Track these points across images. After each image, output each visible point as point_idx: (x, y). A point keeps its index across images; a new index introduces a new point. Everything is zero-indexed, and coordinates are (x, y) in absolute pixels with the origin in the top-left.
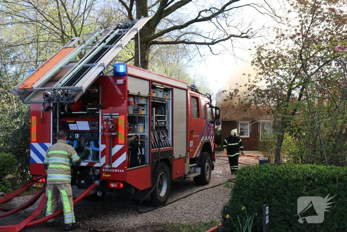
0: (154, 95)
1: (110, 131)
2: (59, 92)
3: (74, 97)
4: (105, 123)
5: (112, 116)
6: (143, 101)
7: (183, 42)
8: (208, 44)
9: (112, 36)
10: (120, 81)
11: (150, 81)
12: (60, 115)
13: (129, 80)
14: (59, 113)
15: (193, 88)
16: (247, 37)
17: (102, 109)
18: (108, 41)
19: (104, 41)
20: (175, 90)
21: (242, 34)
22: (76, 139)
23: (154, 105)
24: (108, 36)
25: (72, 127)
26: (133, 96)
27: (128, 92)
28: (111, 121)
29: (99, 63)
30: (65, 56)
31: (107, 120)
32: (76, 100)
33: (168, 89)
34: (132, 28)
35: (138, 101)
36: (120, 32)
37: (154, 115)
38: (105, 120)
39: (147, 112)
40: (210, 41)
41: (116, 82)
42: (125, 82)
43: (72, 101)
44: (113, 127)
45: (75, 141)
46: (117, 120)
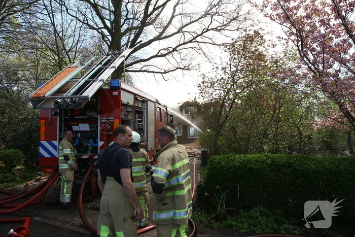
0: (136, 105)
1: (108, 131)
2: (68, 101)
3: (80, 104)
4: (104, 125)
5: (108, 120)
6: (130, 110)
7: (145, 71)
8: (162, 73)
9: (106, 60)
10: (116, 93)
11: (135, 94)
12: (65, 119)
13: (122, 93)
14: (64, 117)
15: (157, 102)
16: (188, 69)
17: (101, 114)
18: (103, 63)
19: (101, 63)
20: (149, 102)
21: (185, 67)
22: (78, 138)
23: (137, 112)
24: (103, 60)
25: (75, 128)
26: (123, 105)
27: (122, 101)
28: (108, 123)
29: (100, 78)
30: (70, 73)
31: (105, 123)
32: (82, 106)
33: (145, 101)
34: (121, 55)
35: (126, 109)
36: (112, 57)
37: (137, 119)
38: (103, 123)
39: (132, 117)
40: (163, 71)
41: (112, 93)
42: (119, 94)
43: (79, 108)
44: (110, 128)
45: (77, 139)
46: (113, 122)
